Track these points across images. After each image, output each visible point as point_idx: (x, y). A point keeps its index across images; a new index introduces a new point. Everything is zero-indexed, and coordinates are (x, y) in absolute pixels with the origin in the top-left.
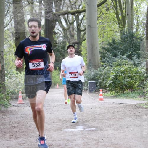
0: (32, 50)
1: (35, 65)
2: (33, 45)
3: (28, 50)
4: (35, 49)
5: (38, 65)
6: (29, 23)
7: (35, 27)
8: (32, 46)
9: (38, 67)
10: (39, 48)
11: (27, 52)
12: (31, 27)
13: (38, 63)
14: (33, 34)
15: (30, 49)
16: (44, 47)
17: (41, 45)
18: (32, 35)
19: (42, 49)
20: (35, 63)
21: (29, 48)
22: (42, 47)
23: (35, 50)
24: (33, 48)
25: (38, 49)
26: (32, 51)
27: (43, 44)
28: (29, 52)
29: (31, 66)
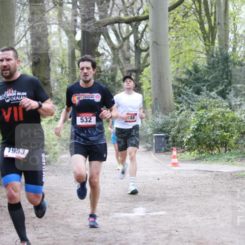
0: (80, 99)
1: (85, 120)
2: (83, 93)
3: (76, 99)
4: (84, 98)
5: (88, 120)
6: (81, 63)
7: (88, 68)
8: (81, 94)
9: (88, 123)
10: (90, 98)
11: (74, 101)
12: (83, 69)
13: (88, 117)
14: (86, 78)
15: (79, 98)
16: (97, 97)
17: (93, 94)
18: (84, 79)
19: (93, 100)
20: (84, 117)
21: (77, 97)
22: (95, 97)
23: (84, 100)
24: (82, 97)
25: (89, 100)
26: (81, 102)
27: (96, 93)
28: (77, 101)
29: (79, 122)
